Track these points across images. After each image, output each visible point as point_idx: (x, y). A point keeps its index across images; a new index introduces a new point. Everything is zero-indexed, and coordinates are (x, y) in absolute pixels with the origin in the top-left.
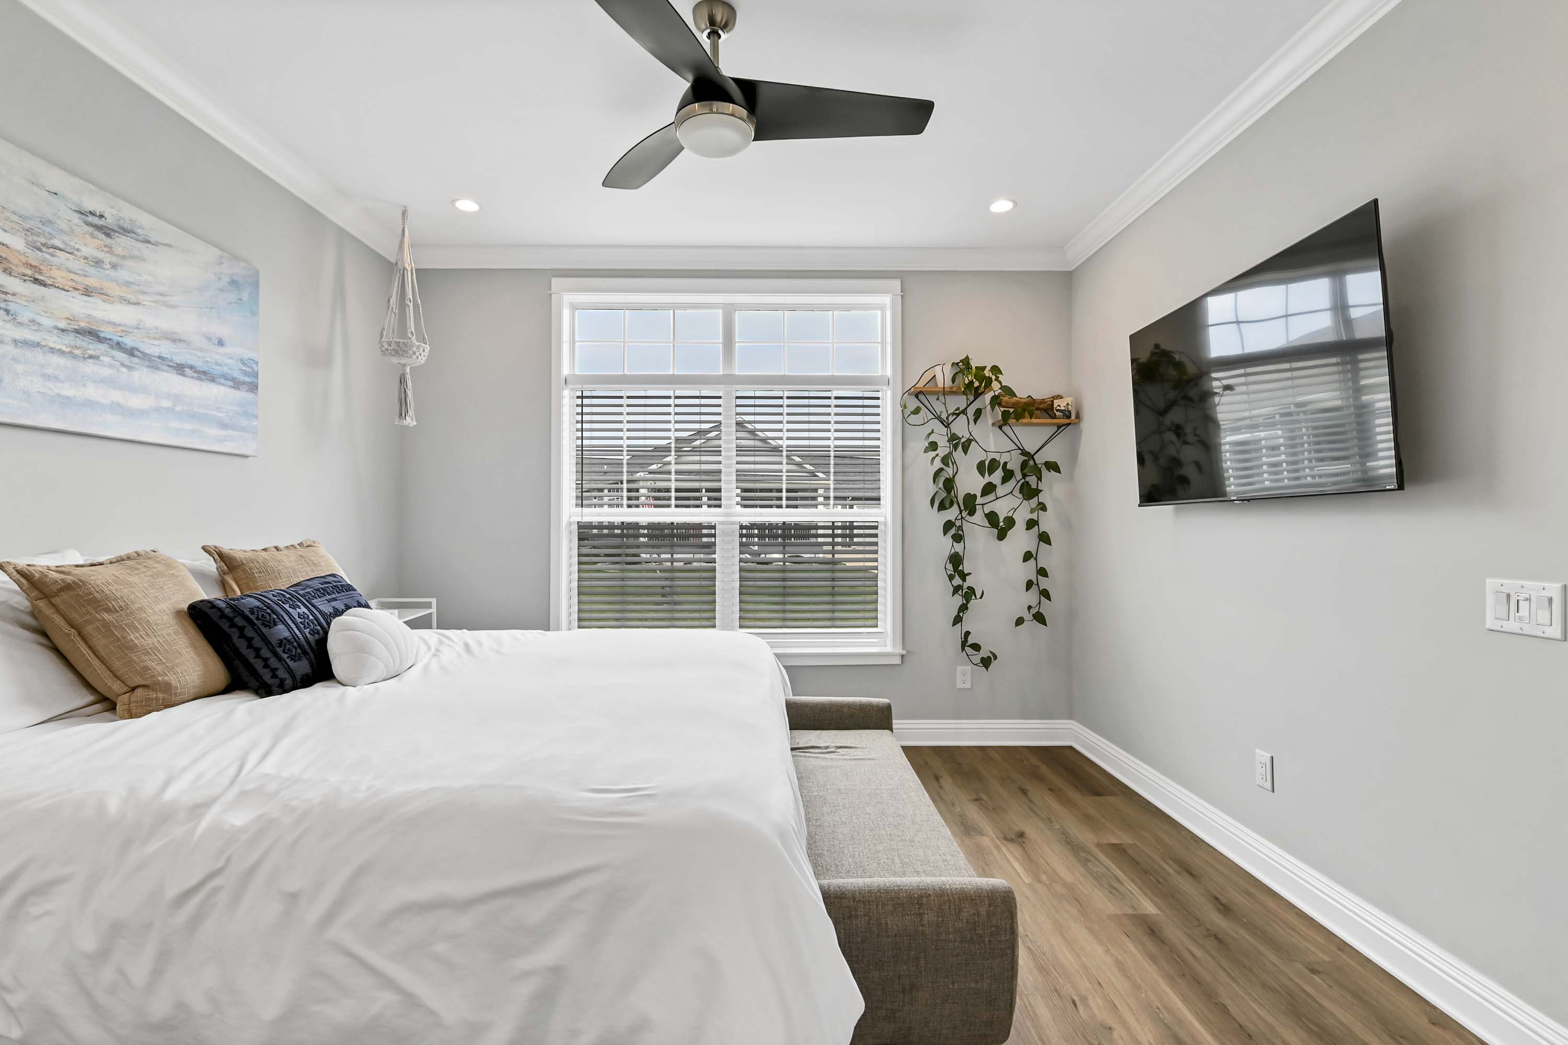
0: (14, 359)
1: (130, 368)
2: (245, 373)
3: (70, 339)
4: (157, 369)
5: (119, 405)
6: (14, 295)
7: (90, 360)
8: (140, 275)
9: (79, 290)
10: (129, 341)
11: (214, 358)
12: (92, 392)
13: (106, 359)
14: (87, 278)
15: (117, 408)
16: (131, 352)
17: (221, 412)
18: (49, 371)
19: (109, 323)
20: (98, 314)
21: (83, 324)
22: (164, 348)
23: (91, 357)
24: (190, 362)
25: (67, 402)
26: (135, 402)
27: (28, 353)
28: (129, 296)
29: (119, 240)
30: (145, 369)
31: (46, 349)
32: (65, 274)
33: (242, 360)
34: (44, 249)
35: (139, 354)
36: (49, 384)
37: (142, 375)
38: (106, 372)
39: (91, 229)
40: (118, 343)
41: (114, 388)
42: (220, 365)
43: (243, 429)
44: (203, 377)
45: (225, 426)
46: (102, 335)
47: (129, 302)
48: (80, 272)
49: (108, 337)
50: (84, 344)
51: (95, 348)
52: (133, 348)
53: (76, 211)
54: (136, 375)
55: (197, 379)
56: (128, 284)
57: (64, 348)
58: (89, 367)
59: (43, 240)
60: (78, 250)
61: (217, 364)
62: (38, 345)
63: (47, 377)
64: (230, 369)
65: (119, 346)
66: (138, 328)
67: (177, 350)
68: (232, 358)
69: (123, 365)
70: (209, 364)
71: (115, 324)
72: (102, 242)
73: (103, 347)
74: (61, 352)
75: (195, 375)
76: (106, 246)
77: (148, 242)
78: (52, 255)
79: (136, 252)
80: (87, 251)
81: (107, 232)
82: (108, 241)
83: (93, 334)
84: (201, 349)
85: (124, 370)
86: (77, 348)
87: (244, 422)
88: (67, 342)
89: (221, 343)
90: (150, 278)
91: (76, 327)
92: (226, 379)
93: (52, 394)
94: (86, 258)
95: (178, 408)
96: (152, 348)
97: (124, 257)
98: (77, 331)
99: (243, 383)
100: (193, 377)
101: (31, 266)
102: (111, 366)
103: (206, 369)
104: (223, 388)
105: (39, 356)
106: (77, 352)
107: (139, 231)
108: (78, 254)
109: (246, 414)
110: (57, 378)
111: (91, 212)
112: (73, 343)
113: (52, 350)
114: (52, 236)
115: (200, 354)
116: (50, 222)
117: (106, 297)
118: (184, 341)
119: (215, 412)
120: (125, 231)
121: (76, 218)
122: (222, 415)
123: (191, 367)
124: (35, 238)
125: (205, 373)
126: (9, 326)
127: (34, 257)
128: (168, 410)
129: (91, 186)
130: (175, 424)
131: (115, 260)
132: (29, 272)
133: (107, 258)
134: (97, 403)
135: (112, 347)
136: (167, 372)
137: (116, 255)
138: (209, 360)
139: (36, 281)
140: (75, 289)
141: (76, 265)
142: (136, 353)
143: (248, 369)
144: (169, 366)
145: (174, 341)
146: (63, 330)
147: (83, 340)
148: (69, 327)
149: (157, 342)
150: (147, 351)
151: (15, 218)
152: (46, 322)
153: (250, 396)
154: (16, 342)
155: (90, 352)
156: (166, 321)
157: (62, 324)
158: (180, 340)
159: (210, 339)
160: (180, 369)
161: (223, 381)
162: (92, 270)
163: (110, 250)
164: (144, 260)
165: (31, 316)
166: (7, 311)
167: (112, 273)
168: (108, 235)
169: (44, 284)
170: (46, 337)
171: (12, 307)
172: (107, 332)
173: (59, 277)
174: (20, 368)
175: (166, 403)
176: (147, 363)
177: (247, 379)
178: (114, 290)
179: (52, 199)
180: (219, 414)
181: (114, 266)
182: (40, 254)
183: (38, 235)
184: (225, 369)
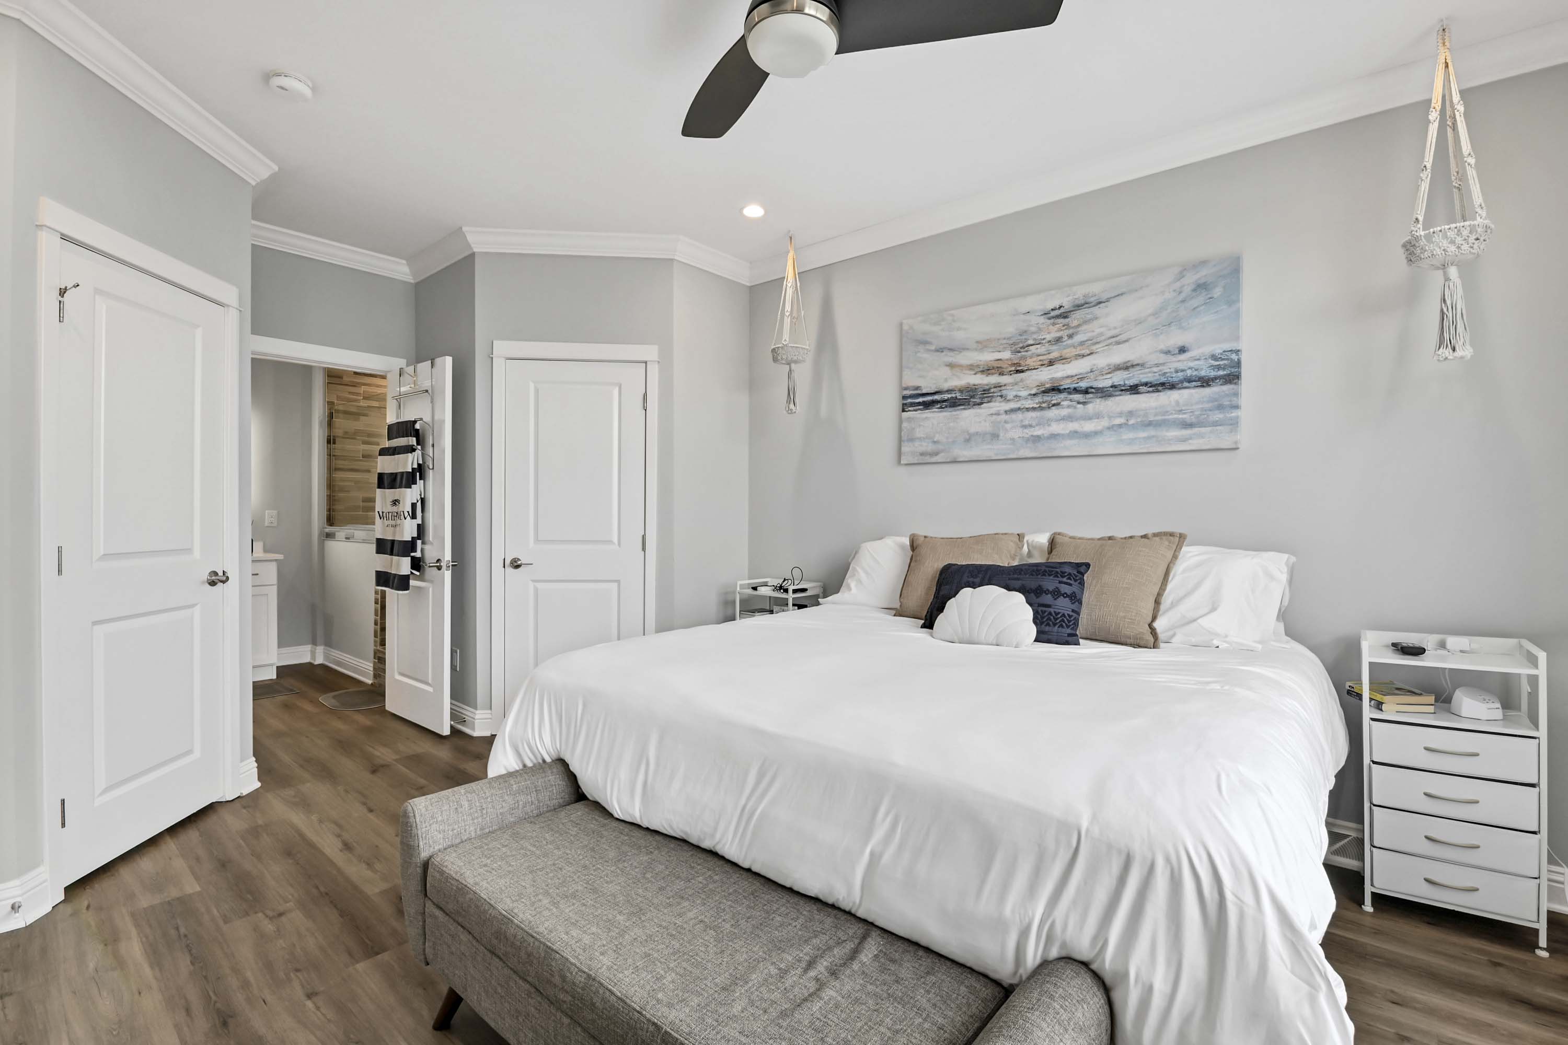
0: (1006, 422)
1: (1084, 403)
2: (1219, 368)
3: (1038, 399)
4: (1110, 396)
5: (1076, 432)
6: (1005, 385)
7: (1053, 408)
8: (1093, 331)
9: (1044, 365)
10: (1083, 385)
11: (1174, 366)
12: (1056, 428)
13: (1065, 403)
14: (1051, 354)
15: (1074, 434)
16: (1086, 392)
17: (1185, 413)
18: (1027, 423)
19: (1068, 377)
20: (1059, 375)
21: (1048, 386)
22: (1119, 378)
23: (1054, 405)
24: (1144, 380)
25: (1037, 439)
26: (1089, 427)
27: (1014, 416)
28: (1083, 352)
29: (1073, 316)
30: (1098, 400)
31: (1024, 410)
32: (1034, 359)
33: (1214, 357)
34: (1022, 350)
35: (1093, 390)
36: (1026, 431)
37: (1097, 405)
38: (1064, 412)
39: (1052, 321)
40: (1075, 389)
41: (1072, 421)
42: (1182, 371)
43: (1216, 424)
44: (1160, 388)
45: (1190, 425)
46: (1062, 388)
47: (1083, 356)
48: (1046, 353)
49: (1066, 387)
50: (1049, 399)
51: (1056, 398)
52: (1087, 388)
53: (1042, 315)
54: (1090, 407)
55: (1153, 392)
56: (1082, 343)
57: (1035, 406)
58: (1054, 412)
59: (1021, 345)
60: (1044, 339)
61: (1177, 372)
62: (1019, 409)
63: (1025, 427)
64: (1196, 370)
65: (1076, 391)
66: (1091, 372)
67: (1131, 375)
68: (1199, 359)
69: (1079, 403)
70: (1168, 374)
71: (1072, 376)
72: (1061, 325)
73: (1062, 396)
74: (1034, 409)
75: (1151, 389)
76: (1064, 326)
77: (1100, 303)
78: (1027, 351)
79: (1089, 316)
80: (1049, 337)
81: (1065, 316)
82: (1067, 320)
83: (1056, 390)
84: (1157, 365)
85: (1079, 406)
86: (1044, 402)
87: (1217, 416)
88: (1037, 401)
89: (1182, 350)
90: (1102, 330)
91: (1043, 389)
92: (1190, 381)
93: (1027, 436)
94: (1050, 341)
95: (1131, 422)
96: (1104, 383)
97: (1079, 326)
98: (1044, 392)
99: (1215, 379)
100: (1148, 392)
101: (1014, 364)
102: (1069, 407)
103: (1163, 380)
104: (1185, 392)
105: (1019, 416)
106: (1044, 405)
107: (1092, 299)
108: (1044, 341)
109: (1220, 407)
110: (1031, 426)
111: (1052, 310)
112: (1041, 400)
113: (1028, 409)
114: (1026, 340)
115: (1155, 369)
116: (1025, 332)
117: (1064, 361)
118: (1138, 365)
119: (1176, 416)
120: (1078, 307)
121: (1042, 320)
122: (1184, 416)
123: (1146, 384)
124: (1016, 347)
125: (1163, 384)
126: (1003, 404)
127: (1016, 358)
128: (1120, 426)
129: (1053, 292)
130: (1128, 435)
131: (1071, 331)
132: (1013, 368)
133: (1064, 334)
134: (1058, 435)
135: (1070, 393)
136: (1120, 395)
137: (1073, 327)
138: (1168, 370)
139: (1018, 372)
140: (1042, 365)
141: (1041, 349)
142: (1090, 390)
143: (1221, 363)
144: (1122, 390)
145: (1127, 368)
146: (1034, 395)
147: (1048, 396)
148: (1038, 391)
149: (1109, 376)
150: (1100, 386)
151: (1005, 341)
152: (1024, 393)
153: (1227, 388)
154: (1006, 412)
155: (1053, 402)
156: (1119, 356)
157: (1033, 392)
158: (1133, 366)
159: (1168, 352)
160: (1134, 389)
161: (1186, 384)
162: (1054, 347)
163: (1067, 326)
164: (1096, 318)
165: (1015, 393)
166: (1001, 396)
167: (1070, 342)
168: (1066, 317)
169: (1022, 371)
170: (1024, 403)
171: (1004, 392)
172: (1066, 384)
173: (1031, 362)
174: (1008, 426)
175: (1118, 421)
176: (1099, 395)
177: (1221, 373)
178: (1068, 352)
179: (1028, 317)
180: (1181, 416)
181: (1070, 336)
182: (1019, 354)
183: (1018, 343)
184: (1189, 373)
